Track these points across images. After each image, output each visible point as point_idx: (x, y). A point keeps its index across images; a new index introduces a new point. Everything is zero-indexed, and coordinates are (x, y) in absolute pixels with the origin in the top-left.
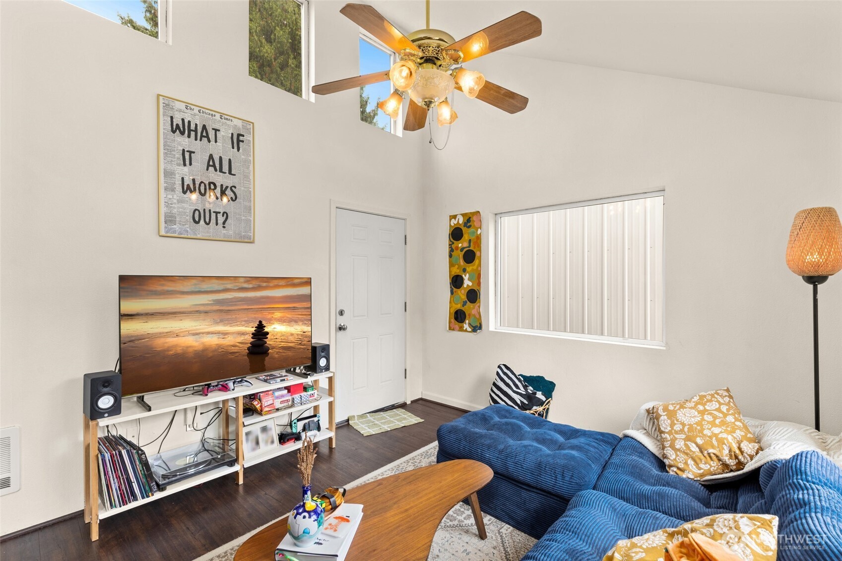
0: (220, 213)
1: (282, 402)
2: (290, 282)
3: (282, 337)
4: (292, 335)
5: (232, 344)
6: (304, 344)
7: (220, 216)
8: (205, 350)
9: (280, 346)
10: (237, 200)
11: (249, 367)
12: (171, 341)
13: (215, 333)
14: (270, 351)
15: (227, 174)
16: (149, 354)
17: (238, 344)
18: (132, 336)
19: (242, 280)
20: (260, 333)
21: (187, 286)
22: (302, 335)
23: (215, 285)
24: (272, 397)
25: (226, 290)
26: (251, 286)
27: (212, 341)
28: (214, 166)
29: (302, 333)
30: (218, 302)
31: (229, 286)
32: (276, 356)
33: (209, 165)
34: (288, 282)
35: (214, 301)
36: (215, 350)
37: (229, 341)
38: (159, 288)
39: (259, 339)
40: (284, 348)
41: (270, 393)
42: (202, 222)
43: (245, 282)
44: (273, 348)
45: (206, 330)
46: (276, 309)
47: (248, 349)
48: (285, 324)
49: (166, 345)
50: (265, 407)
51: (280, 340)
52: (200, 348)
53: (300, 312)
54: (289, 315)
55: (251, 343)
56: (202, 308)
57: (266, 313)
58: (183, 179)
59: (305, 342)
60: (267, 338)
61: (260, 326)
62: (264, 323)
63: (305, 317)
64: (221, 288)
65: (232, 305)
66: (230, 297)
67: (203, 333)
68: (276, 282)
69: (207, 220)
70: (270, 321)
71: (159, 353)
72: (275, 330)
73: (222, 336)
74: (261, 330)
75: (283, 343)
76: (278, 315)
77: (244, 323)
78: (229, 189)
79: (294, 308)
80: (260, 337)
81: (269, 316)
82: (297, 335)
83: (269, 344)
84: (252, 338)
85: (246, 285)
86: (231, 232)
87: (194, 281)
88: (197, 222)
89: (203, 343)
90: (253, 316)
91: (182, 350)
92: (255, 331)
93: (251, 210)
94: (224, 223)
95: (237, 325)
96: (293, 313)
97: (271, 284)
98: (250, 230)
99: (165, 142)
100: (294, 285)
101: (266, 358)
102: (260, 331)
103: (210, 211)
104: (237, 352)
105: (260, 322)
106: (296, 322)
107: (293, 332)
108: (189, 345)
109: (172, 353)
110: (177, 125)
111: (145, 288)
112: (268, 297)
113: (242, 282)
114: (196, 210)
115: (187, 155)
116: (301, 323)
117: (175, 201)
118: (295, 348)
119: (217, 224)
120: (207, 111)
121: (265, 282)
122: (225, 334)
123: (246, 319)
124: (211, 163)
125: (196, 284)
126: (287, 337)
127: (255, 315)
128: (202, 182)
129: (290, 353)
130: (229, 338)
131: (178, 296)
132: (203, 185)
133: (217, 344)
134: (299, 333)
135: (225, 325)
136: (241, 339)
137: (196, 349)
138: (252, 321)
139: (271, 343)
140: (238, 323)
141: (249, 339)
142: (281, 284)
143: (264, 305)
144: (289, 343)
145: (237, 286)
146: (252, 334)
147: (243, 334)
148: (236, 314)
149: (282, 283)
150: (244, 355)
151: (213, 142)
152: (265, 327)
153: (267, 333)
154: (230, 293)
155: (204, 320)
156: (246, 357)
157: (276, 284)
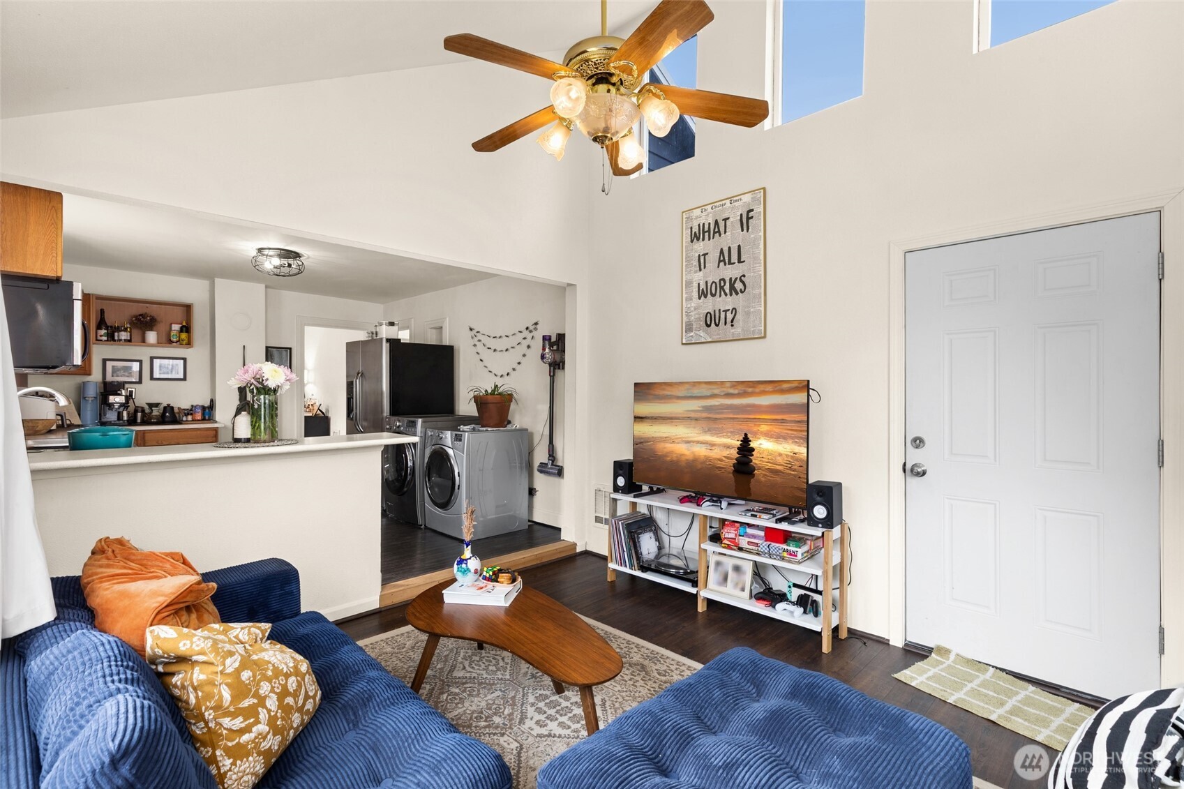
0: (729, 310)
1: (749, 543)
2: (777, 386)
3: (769, 457)
4: (780, 455)
5: (718, 457)
6: (795, 469)
7: (729, 314)
8: (695, 460)
9: (767, 467)
10: (746, 290)
11: (734, 488)
12: (669, 447)
13: (704, 443)
14: (756, 471)
15: (737, 264)
16: (653, 457)
17: (724, 458)
18: (642, 438)
19: (728, 385)
20: (745, 449)
21: (681, 392)
22: (792, 457)
23: (704, 391)
24: (735, 530)
25: (713, 396)
26: (736, 392)
27: (701, 451)
28: (724, 261)
29: (792, 454)
30: (707, 409)
31: (716, 392)
32: (763, 479)
33: (720, 261)
34: (776, 387)
35: (703, 407)
36: (703, 462)
37: (716, 453)
38: (662, 393)
39: (745, 456)
40: (771, 471)
41: (736, 524)
42: (713, 325)
43: (731, 387)
44: (759, 469)
45: (696, 439)
46: (762, 420)
47: (734, 465)
48: (772, 440)
49: (665, 450)
50: (725, 538)
51: (767, 460)
52: (690, 457)
53: (790, 426)
54: (776, 429)
55: (736, 459)
56: (693, 415)
57: (751, 424)
58: (699, 284)
59: (796, 467)
60: (753, 455)
61: (746, 441)
62: (749, 436)
63: (795, 433)
64: (708, 393)
65: (718, 413)
66: (717, 403)
67: (693, 442)
68: (762, 387)
69: (717, 322)
70: (755, 434)
71: (660, 457)
72: (761, 446)
73: (709, 448)
74: (746, 444)
75: (770, 465)
76: (764, 427)
77: (729, 434)
78: (738, 279)
79: (783, 421)
80: (746, 453)
81: (755, 429)
82: (787, 456)
83: (755, 464)
84: (738, 453)
85: (732, 391)
86: (739, 330)
87: (687, 386)
88: (708, 326)
89: (693, 453)
90: (739, 427)
91: (677, 457)
92: (741, 445)
93: (761, 298)
94: (732, 321)
95: (723, 436)
96: (781, 427)
97: (757, 390)
98: (761, 323)
99: (686, 255)
100: (783, 391)
101: (752, 480)
102: (745, 446)
103: (720, 310)
104: (723, 468)
105: (746, 435)
106: (785, 438)
107: (782, 452)
108: (683, 453)
109: (669, 459)
110: (695, 233)
111: (652, 392)
112: (754, 406)
113: (728, 387)
114: (708, 313)
115: (702, 258)
116: (790, 441)
117: (692, 309)
118: (783, 473)
119: (725, 324)
120: (718, 204)
121: (750, 387)
122: (713, 445)
123: (732, 430)
124: (722, 259)
125: (688, 389)
126: (775, 457)
127: (741, 427)
128: (713, 282)
129: (778, 479)
130: (716, 451)
131: (675, 401)
132: (714, 285)
133: (705, 456)
134: (789, 453)
135: (713, 435)
136: (727, 453)
137: (688, 458)
138: (739, 434)
139: (757, 462)
140: (725, 434)
141: (734, 453)
142: (767, 390)
143: (750, 415)
144: (777, 465)
145: (724, 391)
146: (738, 448)
147: (728, 447)
148: (722, 424)
149: (769, 388)
150: (729, 473)
151: (723, 235)
152: (750, 441)
153: (753, 450)
154: (716, 400)
155: (694, 428)
156: (731, 475)
157: (762, 389)
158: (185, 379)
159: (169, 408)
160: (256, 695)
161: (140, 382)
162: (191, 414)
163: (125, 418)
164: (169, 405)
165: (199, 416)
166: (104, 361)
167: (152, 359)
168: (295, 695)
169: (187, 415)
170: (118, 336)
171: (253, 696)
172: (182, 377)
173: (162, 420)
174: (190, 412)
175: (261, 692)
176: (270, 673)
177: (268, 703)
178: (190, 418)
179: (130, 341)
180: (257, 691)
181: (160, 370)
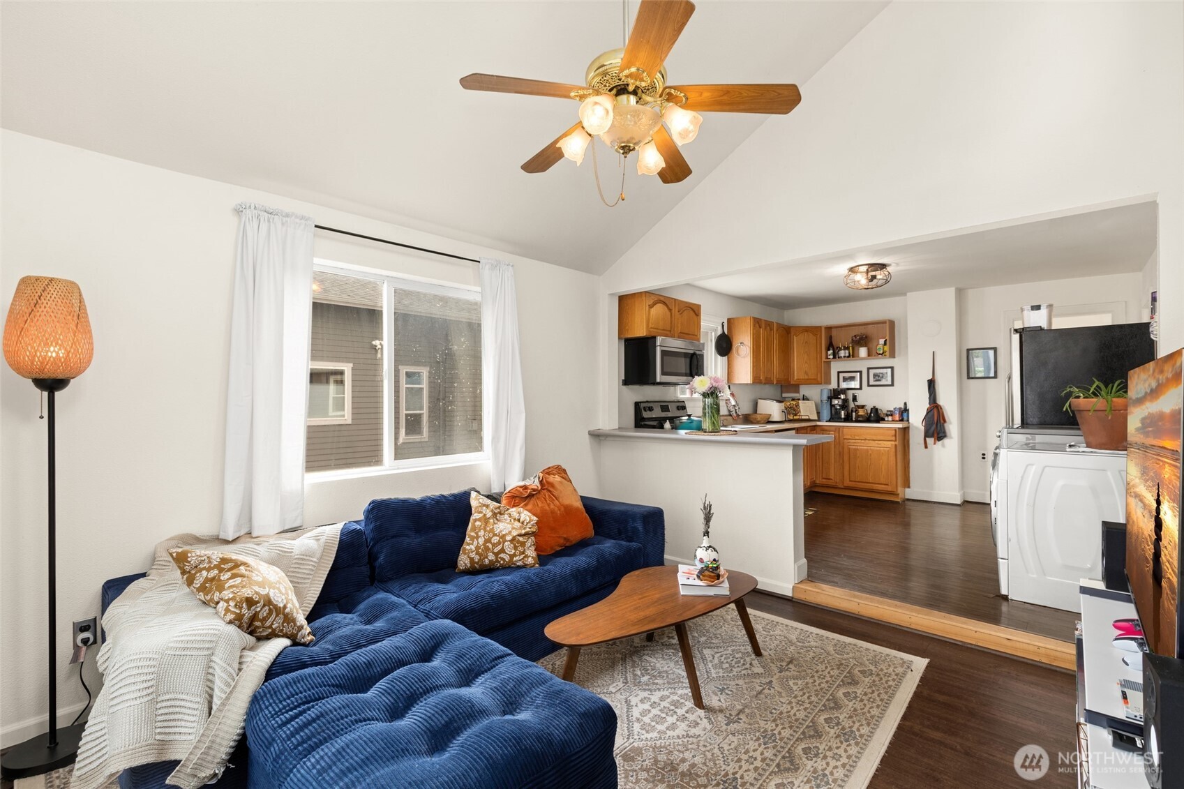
158: (892, 385)
159: (875, 410)
160: (477, 533)
161: (861, 388)
162: (892, 415)
163: (843, 416)
164: (874, 407)
165: (897, 417)
166: (839, 373)
167: (869, 369)
168: (494, 545)
169: (887, 415)
170: (845, 353)
171: (476, 533)
172: (890, 383)
173: (868, 420)
174: (891, 414)
175: (479, 533)
176: (488, 529)
177: (480, 540)
178: (890, 418)
179: (849, 357)
180: (478, 532)
181: (874, 378)
